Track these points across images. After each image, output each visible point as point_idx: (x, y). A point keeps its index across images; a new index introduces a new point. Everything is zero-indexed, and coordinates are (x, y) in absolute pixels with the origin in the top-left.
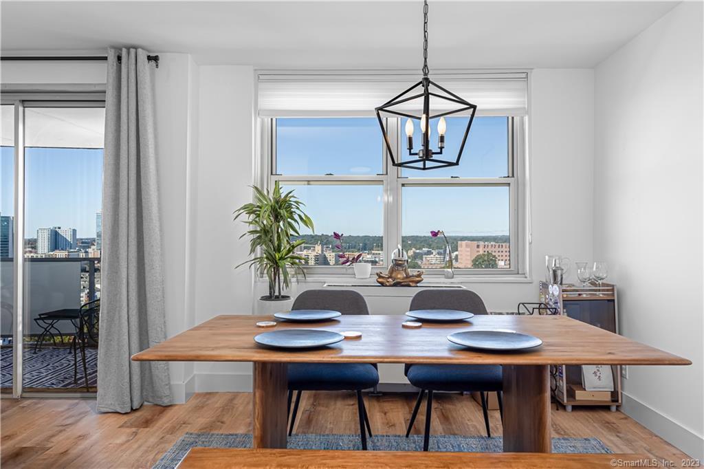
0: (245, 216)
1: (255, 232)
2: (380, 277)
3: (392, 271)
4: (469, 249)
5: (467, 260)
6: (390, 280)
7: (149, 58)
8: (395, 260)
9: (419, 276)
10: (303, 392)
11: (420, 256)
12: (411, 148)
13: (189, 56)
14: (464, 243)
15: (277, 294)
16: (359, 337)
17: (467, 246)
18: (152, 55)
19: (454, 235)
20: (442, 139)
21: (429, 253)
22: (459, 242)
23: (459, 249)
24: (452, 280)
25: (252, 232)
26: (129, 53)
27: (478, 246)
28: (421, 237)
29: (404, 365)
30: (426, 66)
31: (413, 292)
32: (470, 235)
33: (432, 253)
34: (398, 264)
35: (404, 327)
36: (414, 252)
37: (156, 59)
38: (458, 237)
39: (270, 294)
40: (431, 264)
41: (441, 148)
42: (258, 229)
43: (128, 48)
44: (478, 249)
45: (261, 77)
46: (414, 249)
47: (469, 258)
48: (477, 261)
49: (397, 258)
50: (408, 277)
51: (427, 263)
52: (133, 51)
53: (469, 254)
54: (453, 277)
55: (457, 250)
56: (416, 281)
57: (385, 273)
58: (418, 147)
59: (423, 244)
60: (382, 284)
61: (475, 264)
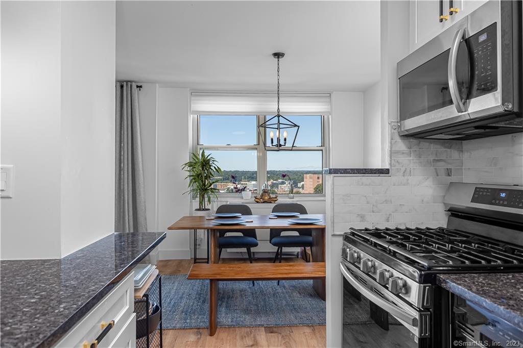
0: (187, 168)
1: (193, 176)
2: (256, 198)
3: (262, 195)
4: (312, 180)
5: (310, 188)
6: (261, 200)
7: (137, 87)
8: (264, 190)
9: (276, 198)
10: (223, 249)
11: (276, 185)
12: (272, 143)
13: (157, 85)
14: (308, 175)
15: (203, 208)
16: (252, 222)
17: (310, 178)
18: (139, 85)
19: (301, 170)
20: (285, 140)
21: (283, 183)
22: (305, 175)
23: (305, 180)
24: (292, 200)
25: (190, 176)
26: (127, 84)
27: (318, 178)
28: (277, 171)
29: (269, 229)
30: (278, 109)
31: (273, 205)
32: (312, 170)
33: (285, 183)
34: (265, 192)
35: (270, 218)
36: (272, 183)
37: (141, 87)
38: (304, 171)
39: (200, 207)
40: (284, 191)
41: (285, 143)
42: (194, 174)
43: (127, 82)
44: (318, 180)
45: (193, 93)
46: (272, 180)
47: (312, 186)
48: (318, 189)
49: (265, 188)
50: (270, 198)
51: (281, 190)
52: (129, 83)
53: (312, 183)
54: (293, 198)
55: (303, 181)
56: (275, 199)
57: (259, 197)
58: (275, 143)
59: (278, 176)
60: (257, 202)
61: (316, 191)
